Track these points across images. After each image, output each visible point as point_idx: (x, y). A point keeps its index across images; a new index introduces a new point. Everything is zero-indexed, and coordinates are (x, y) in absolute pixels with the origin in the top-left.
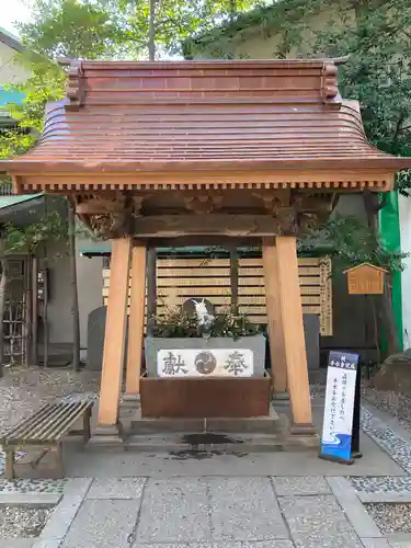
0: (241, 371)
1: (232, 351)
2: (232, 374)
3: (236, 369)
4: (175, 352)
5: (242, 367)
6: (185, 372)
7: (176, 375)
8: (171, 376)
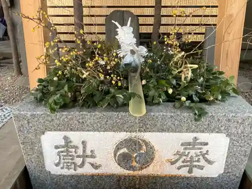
0: (201, 168)
1: (188, 137)
2: (184, 172)
3: (191, 164)
4: (76, 137)
5: (202, 162)
6: (96, 167)
7: (80, 171)
8: (72, 172)
